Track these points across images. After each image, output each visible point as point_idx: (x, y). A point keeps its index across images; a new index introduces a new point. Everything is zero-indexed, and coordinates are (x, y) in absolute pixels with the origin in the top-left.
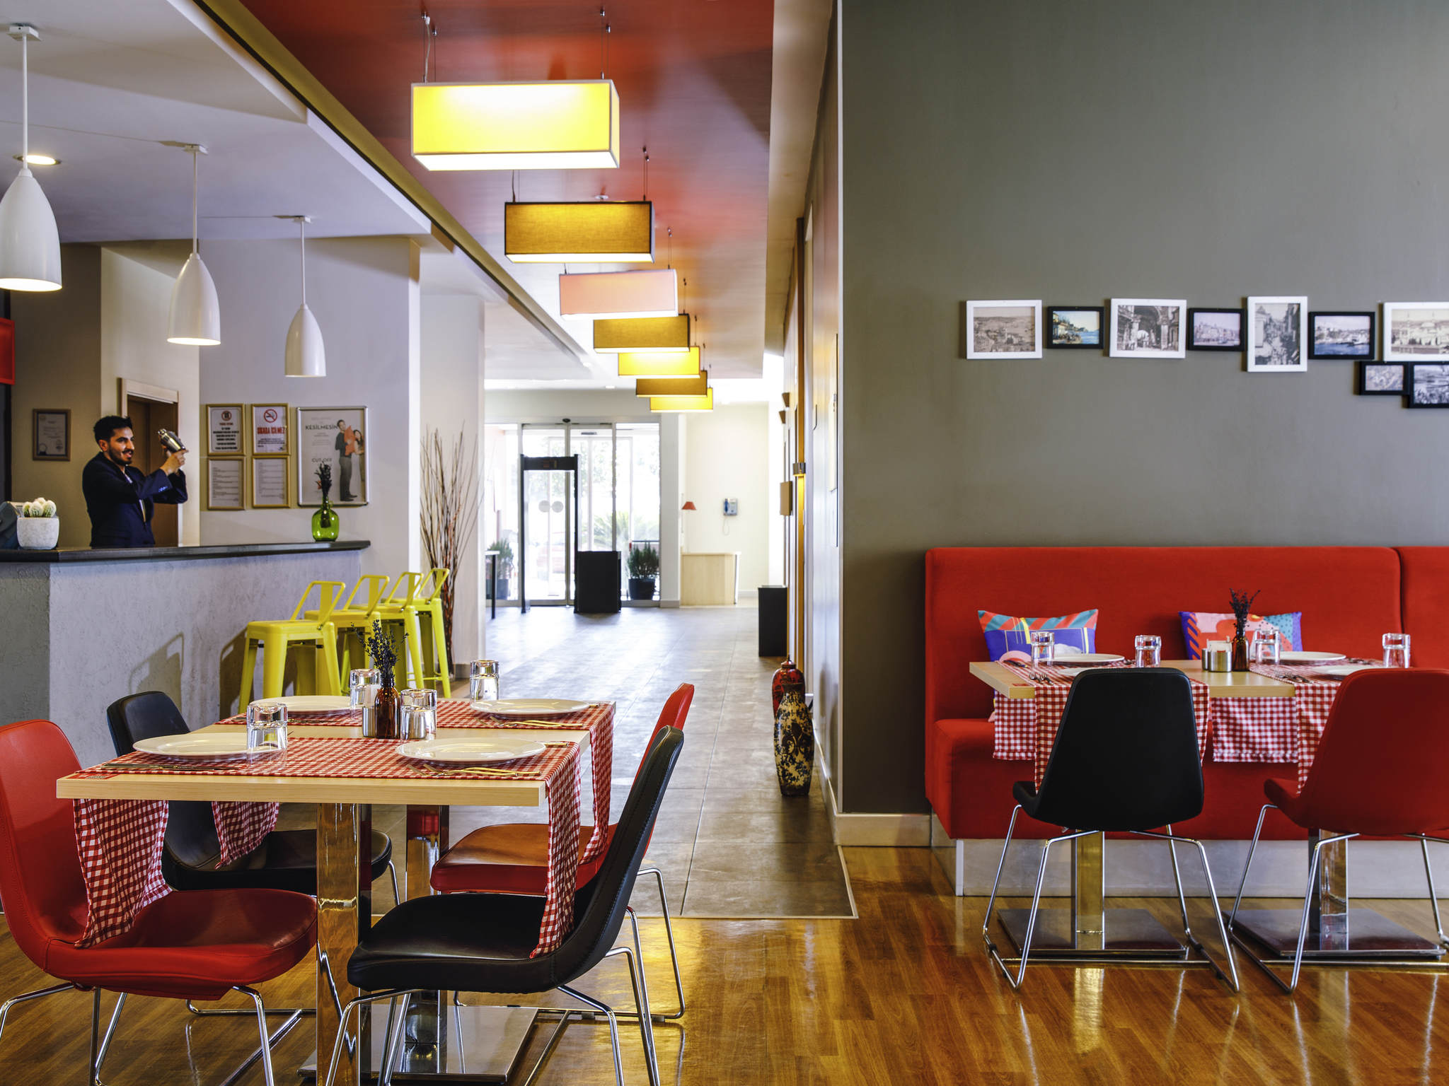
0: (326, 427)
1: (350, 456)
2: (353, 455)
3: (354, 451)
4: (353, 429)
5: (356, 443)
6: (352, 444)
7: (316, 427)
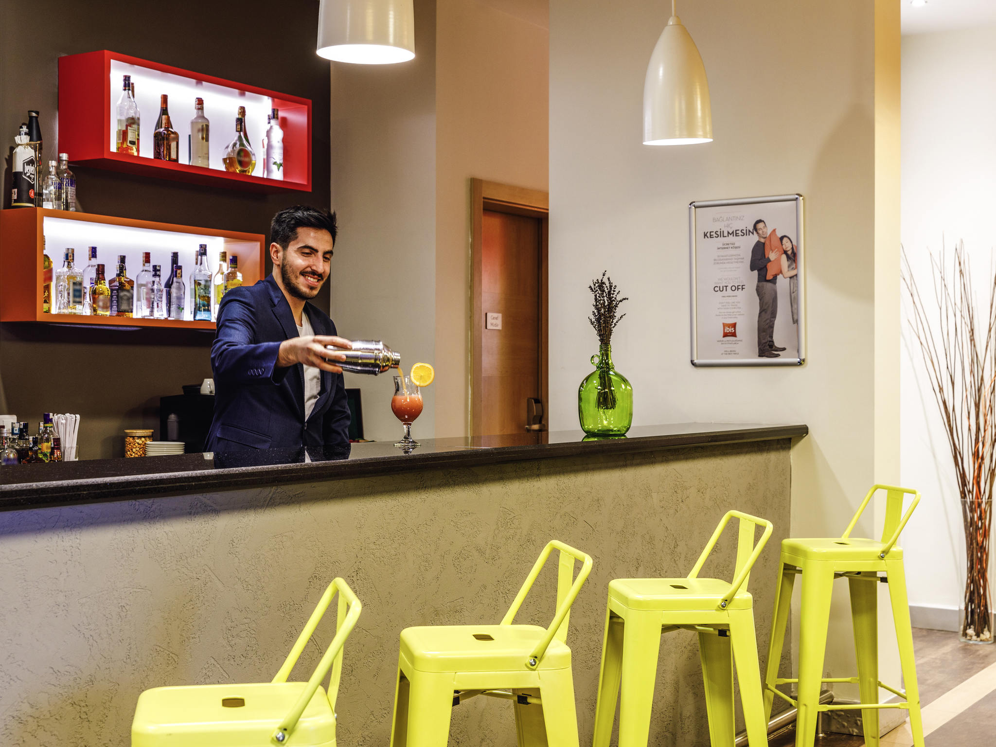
0: (735, 233)
1: (774, 280)
2: (780, 277)
3: (781, 272)
4: (780, 235)
5: (784, 257)
6: (778, 260)
7: (720, 234)
